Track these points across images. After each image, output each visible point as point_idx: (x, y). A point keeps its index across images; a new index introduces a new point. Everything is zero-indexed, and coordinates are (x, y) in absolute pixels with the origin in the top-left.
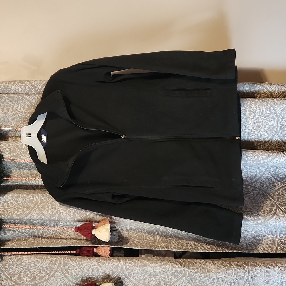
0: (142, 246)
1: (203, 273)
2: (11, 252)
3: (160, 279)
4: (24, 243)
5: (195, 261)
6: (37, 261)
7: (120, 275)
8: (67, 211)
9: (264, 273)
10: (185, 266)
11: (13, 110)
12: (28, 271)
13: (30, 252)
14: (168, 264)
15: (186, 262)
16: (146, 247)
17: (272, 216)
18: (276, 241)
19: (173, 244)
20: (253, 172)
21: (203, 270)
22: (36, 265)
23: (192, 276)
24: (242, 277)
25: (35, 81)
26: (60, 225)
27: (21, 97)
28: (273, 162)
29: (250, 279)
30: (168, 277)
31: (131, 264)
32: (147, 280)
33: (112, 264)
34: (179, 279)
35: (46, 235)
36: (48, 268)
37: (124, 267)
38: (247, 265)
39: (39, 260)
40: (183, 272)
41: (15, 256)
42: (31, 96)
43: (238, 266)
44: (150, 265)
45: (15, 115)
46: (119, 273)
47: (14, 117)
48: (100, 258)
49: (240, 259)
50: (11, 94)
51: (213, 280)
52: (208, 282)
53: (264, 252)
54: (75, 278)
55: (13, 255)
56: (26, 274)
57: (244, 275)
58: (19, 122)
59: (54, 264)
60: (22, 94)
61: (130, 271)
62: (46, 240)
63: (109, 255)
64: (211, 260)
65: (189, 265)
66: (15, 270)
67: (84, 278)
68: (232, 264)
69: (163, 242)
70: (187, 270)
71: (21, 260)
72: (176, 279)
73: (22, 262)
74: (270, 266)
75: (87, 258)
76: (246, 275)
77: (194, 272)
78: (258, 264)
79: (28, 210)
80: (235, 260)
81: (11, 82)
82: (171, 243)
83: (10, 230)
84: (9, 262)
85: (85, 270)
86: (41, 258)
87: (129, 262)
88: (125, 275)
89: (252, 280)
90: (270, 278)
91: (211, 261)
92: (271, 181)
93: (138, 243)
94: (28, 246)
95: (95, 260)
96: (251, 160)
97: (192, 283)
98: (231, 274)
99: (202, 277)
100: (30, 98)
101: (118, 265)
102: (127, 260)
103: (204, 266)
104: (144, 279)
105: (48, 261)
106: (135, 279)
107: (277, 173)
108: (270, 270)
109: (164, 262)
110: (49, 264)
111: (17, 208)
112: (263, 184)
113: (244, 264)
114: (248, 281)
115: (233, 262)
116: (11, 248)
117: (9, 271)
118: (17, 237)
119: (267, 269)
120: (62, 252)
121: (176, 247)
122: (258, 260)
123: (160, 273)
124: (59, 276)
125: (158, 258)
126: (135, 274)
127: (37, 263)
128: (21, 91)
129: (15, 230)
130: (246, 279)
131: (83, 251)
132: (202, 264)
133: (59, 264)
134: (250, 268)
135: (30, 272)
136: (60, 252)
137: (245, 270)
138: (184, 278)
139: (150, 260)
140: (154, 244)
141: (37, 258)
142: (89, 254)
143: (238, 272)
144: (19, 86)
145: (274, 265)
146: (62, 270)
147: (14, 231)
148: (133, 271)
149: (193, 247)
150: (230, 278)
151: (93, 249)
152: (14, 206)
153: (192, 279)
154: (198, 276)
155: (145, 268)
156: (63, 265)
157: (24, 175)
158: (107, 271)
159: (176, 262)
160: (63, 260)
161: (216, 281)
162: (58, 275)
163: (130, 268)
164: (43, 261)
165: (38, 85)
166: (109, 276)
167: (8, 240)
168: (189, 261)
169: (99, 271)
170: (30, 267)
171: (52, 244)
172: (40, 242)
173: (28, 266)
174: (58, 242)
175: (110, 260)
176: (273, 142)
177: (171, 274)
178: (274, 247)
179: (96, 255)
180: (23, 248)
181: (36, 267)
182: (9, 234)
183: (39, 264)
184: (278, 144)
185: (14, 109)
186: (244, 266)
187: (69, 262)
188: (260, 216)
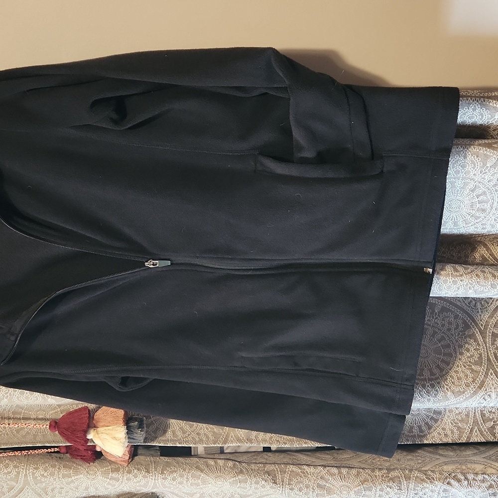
1: (318, 495)
5: (305, 470)
9: (438, 493)
10: (282, 484)
14: (249, 481)
15: (285, 472)
17: (475, 393)
18: (471, 415)
21: (317, 491)
33: (135, 481)
38: (408, 478)
43: (389, 481)
44: (213, 483)
46: (151, 490)
59: (15, 480)
65: (290, 480)
68: (376, 477)
70: (286, 491)
77: (301, 494)
78: (430, 475)
85: (81, 488)
87: (169, 478)
91: (336, 471)
95: (99, 473)
101: (148, 482)
102: (165, 472)
103: (321, 482)
108: (450, 488)
109: (240, 477)
113: (401, 476)
115: (379, 471)
119: (445, 487)
132: (316, 477)
134: (412, 486)
137: (400, 489)
139: (213, 472)
143: (388, 493)
145: (460, 476)
146: (32, 489)
155: (202, 486)
156: (33, 483)
159: (264, 474)
160: (33, 474)
168: (292, 471)
169: (109, 490)
175: (129, 472)
178: (467, 427)
186: (400, 481)
187: (46, 477)
188: (449, 393)
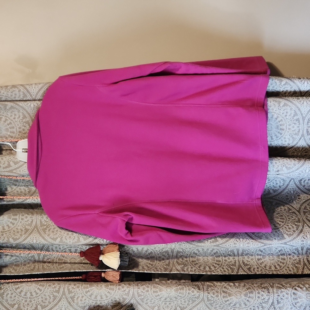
0: (155, 270)
1: (224, 297)
2: (9, 280)
3: (176, 305)
4: (23, 268)
5: (215, 284)
6: (38, 289)
7: (132, 302)
8: (70, 234)
9: (291, 295)
10: (203, 290)
11: (6, 120)
12: (28, 300)
13: (30, 279)
14: (185, 288)
15: (204, 285)
16: (159, 270)
18: (302, 261)
19: (190, 266)
20: (277, 184)
21: (223, 294)
22: (37, 294)
23: (212, 301)
24: (266, 301)
25: (30, 86)
26: (63, 247)
27: (15, 105)
28: (299, 171)
29: (276, 302)
30: (185, 302)
31: (144, 289)
32: (161, 306)
33: (123, 290)
34: (197, 305)
35: (48, 259)
36: (51, 296)
37: (136, 293)
38: (272, 287)
39: (40, 287)
40: (201, 297)
41: (13, 284)
42: (26, 103)
43: (262, 288)
44: (165, 290)
45: (8, 125)
46: (130, 300)
47: (8, 127)
48: (109, 283)
49: (263, 280)
50: (4, 101)
51: (235, 305)
52: (230, 306)
53: (290, 273)
54: (82, 306)
55: (12, 283)
56: (27, 303)
57: (269, 299)
58: (13, 133)
59: (58, 292)
60: (16, 101)
61: (143, 297)
62: (47, 265)
63: (119, 280)
64: (232, 282)
65: (207, 288)
66: (14, 300)
67: (92, 306)
68: (255, 287)
69: (179, 264)
70: (206, 294)
71: (20, 289)
72: (194, 304)
73: (22, 291)
74: (297, 288)
75: (95, 284)
76: (271, 298)
77: (214, 296)
78: (284, 286)
79: (26, 234)
80: (259, 282)
81: (2, 88)
82: (187, 265)
83: (7, 255)
84: (7, 291)
85: (93, 297)
86: (43, 286)
87: (141, 288)
88: (137, 302)
89: (278, 304)
90: (297, 301)
91: (232, 284)
92: (297, 193)
93: (150, 266)
94: (27, 272)
95: (103, 286)
96: (275, 170)
97: (212, 308)
98: (254, 298)
99: (223, 302)
100: (24, 106)
101: (129, 291)
102: (139, 285)
103: (224, 290)
104: (158, 305)
105: (50, 289)
106: (148, 306)
107: (303, 184)
108: (297, 292)
109: (180, 286)
110: (52, 292)
111: (14, 231)
112: (288, 196)
113: (269, 286)
114: (273, 304)
115: (256, 284)
116: (9, 275)
117: (7, 301)
118: (15, 262)
119: (294, 291)
120: (66, 278)
121: (193, 269)
122: (283, 281)
123: (176, 298)
124: (64, 305)
125: (174, 282)
126: (148, 300)
127: (38, 291)
128: (15, 97)
129: (13, 254)
130: (271, 302)
131: (89, 276)
132: (222, 287)
133: (63, 292)
134: (275, 290)
135: (31, 301)
136: (64, 278)
137: (269, 293)
138: (203, 303)
139: (164, 285)
140: (169, 266)
141: (38, 285)
142: (96, 279)
143: (262, 295)
144: (12, 92)
145: (301, 286)
146: (66, 298)
147: (12, 256)
148: (146, 297)
149: (211, 269)
150: (254, 302)
151: (101, 274)
152: (10, 229)
153: (211, 304)
154: (219, 301)
155: (159, 293)
156: (68, 293)
157: (21, 192)
158: (117, 298)
159: (193, 285)
160: (68, 287)
161: (238, 305)
162: (63, 303)
163: (142, 294)
164: (45, 289)
165: (33, 90)
166: (119, 303)
167: (6, 266)
168: (208, 285)
169: (108, 298)
170: (31, 296)
171: (55, 270)
172: (41, 267)
173: (29, 295)
174: (62, 266)
175: (120, 285)
176: (298, 148)
177: (188, 299)
179: (105, 280)
180: (22, 274)
181: (38, 295)
182: (6, 260)
183: (41, 292)
184: (304, 150)
185: (7, 118)
186: (268, 288)
187: (75, 289)
188: (285, 235)
